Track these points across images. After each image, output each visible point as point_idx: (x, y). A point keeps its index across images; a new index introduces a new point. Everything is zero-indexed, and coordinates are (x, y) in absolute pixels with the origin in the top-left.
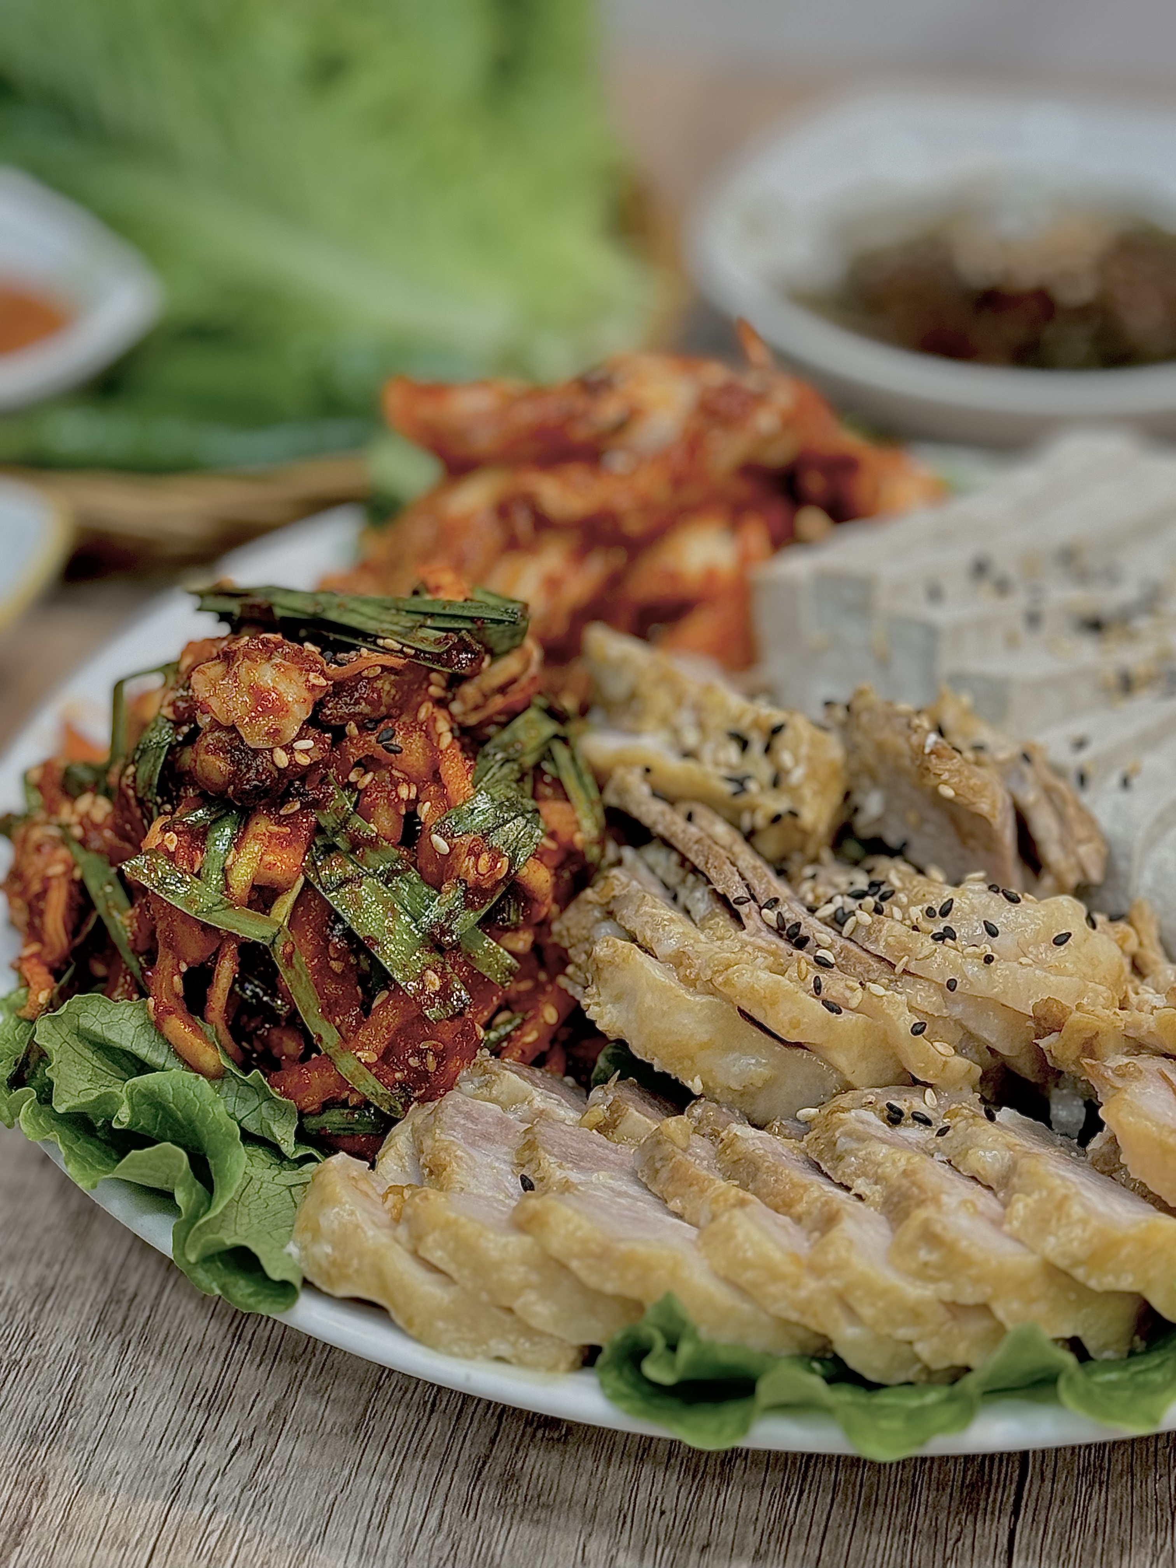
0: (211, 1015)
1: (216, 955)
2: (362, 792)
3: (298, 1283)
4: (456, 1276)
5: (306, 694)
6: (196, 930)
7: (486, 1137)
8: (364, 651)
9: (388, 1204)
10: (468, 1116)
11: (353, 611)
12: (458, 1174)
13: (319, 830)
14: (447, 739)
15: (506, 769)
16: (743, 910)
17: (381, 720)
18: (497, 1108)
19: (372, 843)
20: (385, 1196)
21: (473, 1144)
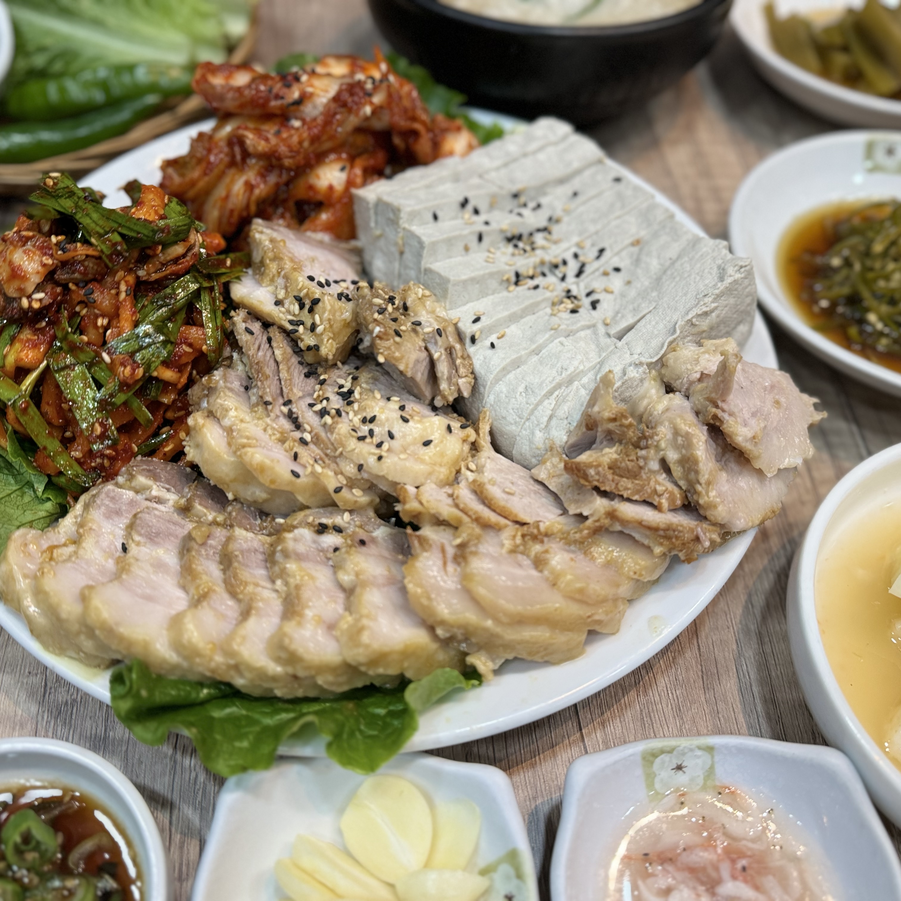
5: (41, 268)
7: (118, 513)
8: (79, 244)
13: (56, 337)
14: (124, 295)
16: (269, 407)
17: (87, 283)
18: (132, 493)
19: (80, 348)
21: (108, 518)
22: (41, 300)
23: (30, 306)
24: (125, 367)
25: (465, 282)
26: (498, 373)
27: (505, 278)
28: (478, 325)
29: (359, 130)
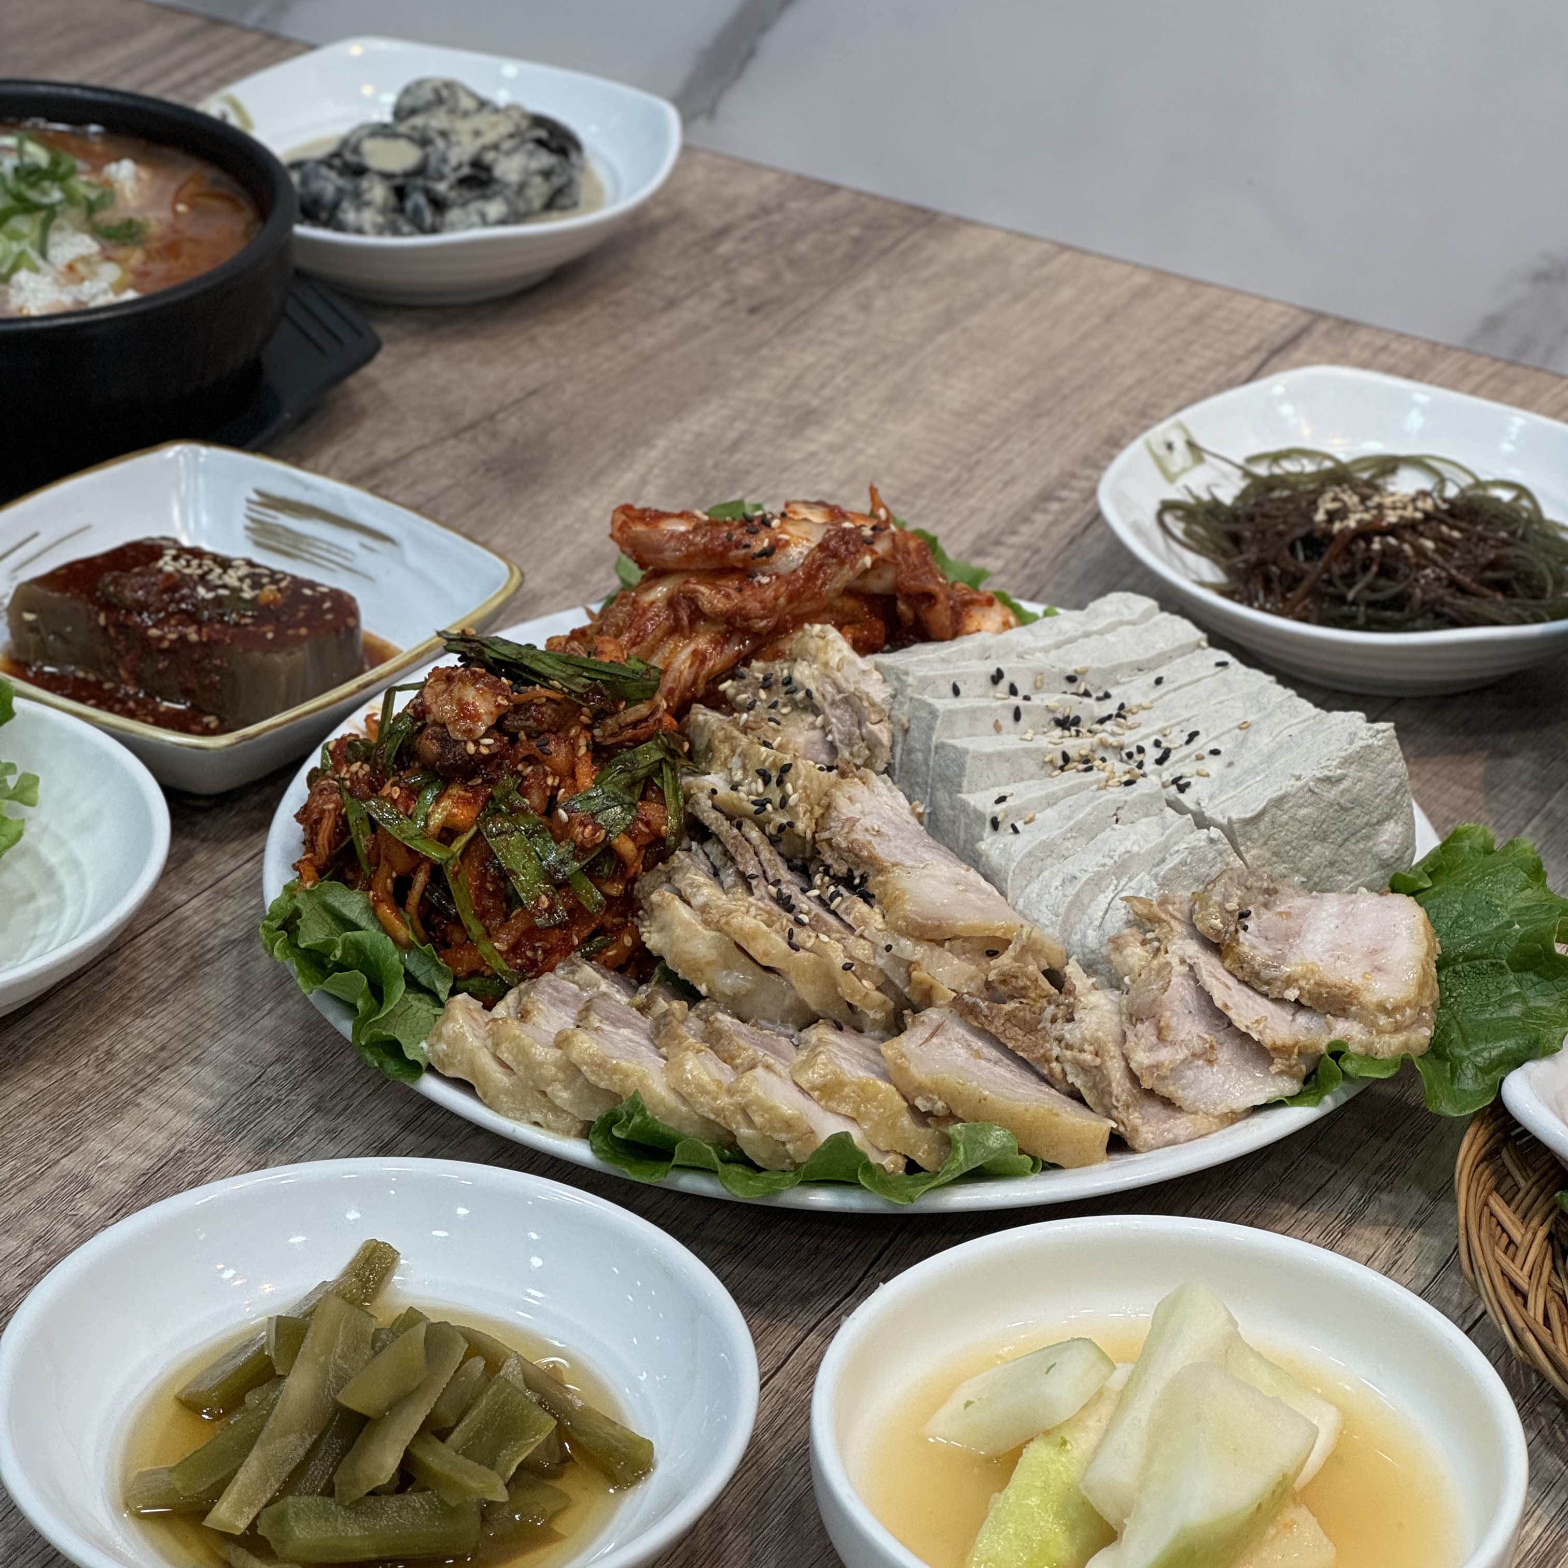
0: (409, 908)
1: (415, 870)
2: (525, 778)
3: (424, 1065)
4: (515, 1069)
5: (493, 709)
6: (403, 850)
7: (564, 1002)
8: (538, 687)
9: (488, 1027)
10: (555, 989)
11: (540, 660)
12: (537, 1018)
13: (491, 797)
14: (583, 751)
15: (622, 776)
16: (754, 883)
17: (542, 733)
18: (576, 987)
19: (523, 811)
20: (487, 1024)
21: (554, 1005)
22: (488, 746)
23: (477, 752)
24: (585, 826)
25: (989, 756)
26: (1022, 860)
27: (1047, 759)
28: (1003, 805)
29: (849, 592)
